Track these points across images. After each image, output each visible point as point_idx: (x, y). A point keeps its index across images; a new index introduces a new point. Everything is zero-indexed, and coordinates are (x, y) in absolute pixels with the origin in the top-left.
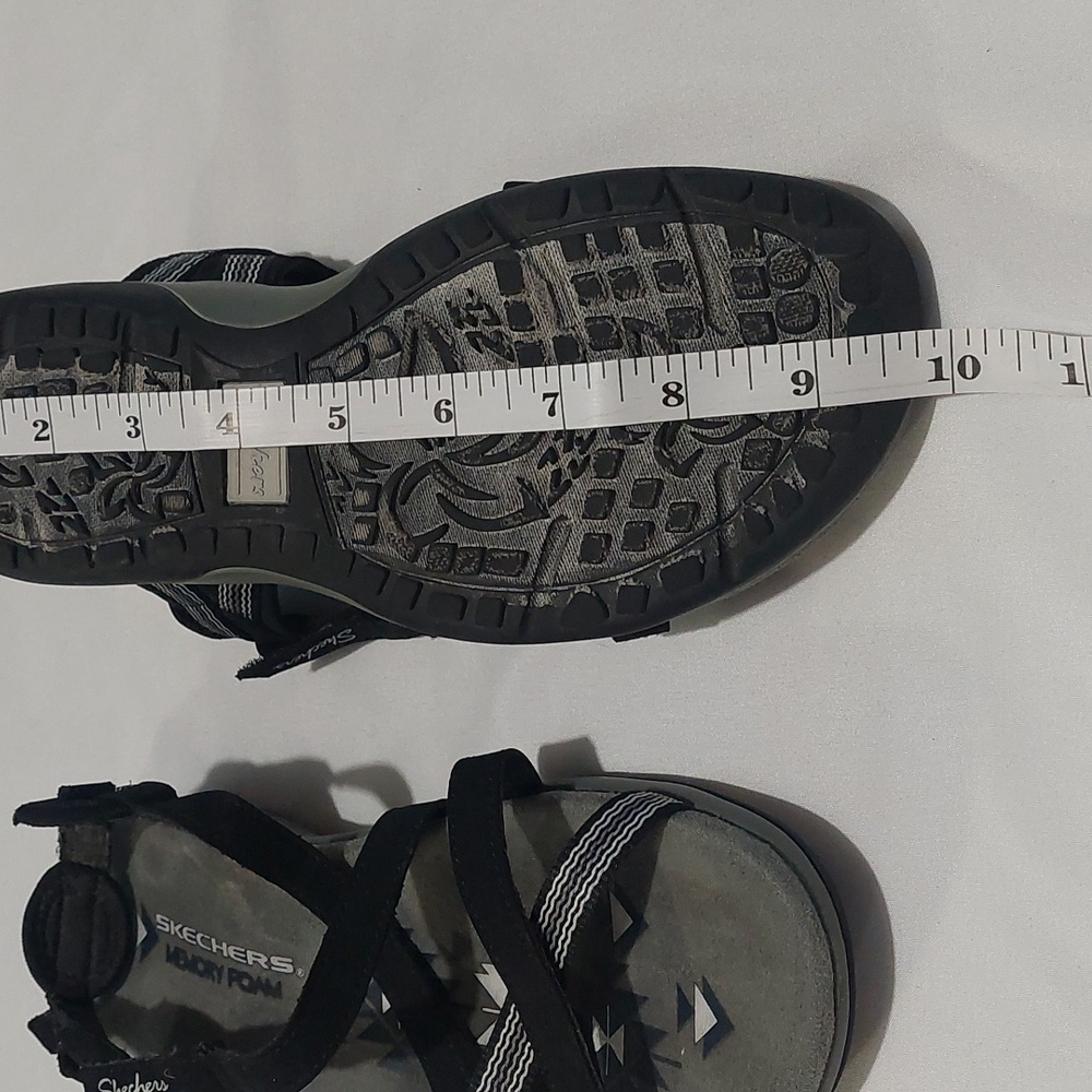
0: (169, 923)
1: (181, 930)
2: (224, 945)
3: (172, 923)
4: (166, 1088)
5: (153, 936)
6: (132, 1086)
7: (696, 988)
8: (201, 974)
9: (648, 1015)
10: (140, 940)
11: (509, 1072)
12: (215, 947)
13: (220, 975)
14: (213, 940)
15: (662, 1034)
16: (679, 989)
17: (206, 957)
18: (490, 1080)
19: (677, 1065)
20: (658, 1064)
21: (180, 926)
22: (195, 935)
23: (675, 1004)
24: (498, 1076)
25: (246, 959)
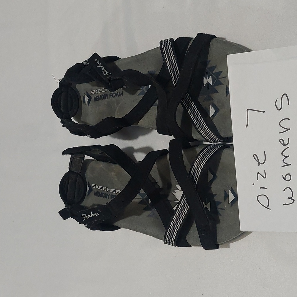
0: (95, 186)
1: (98, 187)
2: (110, 189)
3: (96, 185)
4: (98, 215)
5: (91, 189)
6: (90, 215)
7: (229, 190)
8: (103, 197)
9: (216, 199)
10: (87, 191)
11: (184, 208)
12: (107, 190)
13: (108, 197)
14: (107, 188)
15: (220, 203)
16: (225, 191)
17: (105, 193)
18: (179, 210)
19: (224, 210)
20: (219, 210)
21: (98, 186)
22: (102, 188)
23: (224, 195)
24: (181, 209)
25: (115, 192)
